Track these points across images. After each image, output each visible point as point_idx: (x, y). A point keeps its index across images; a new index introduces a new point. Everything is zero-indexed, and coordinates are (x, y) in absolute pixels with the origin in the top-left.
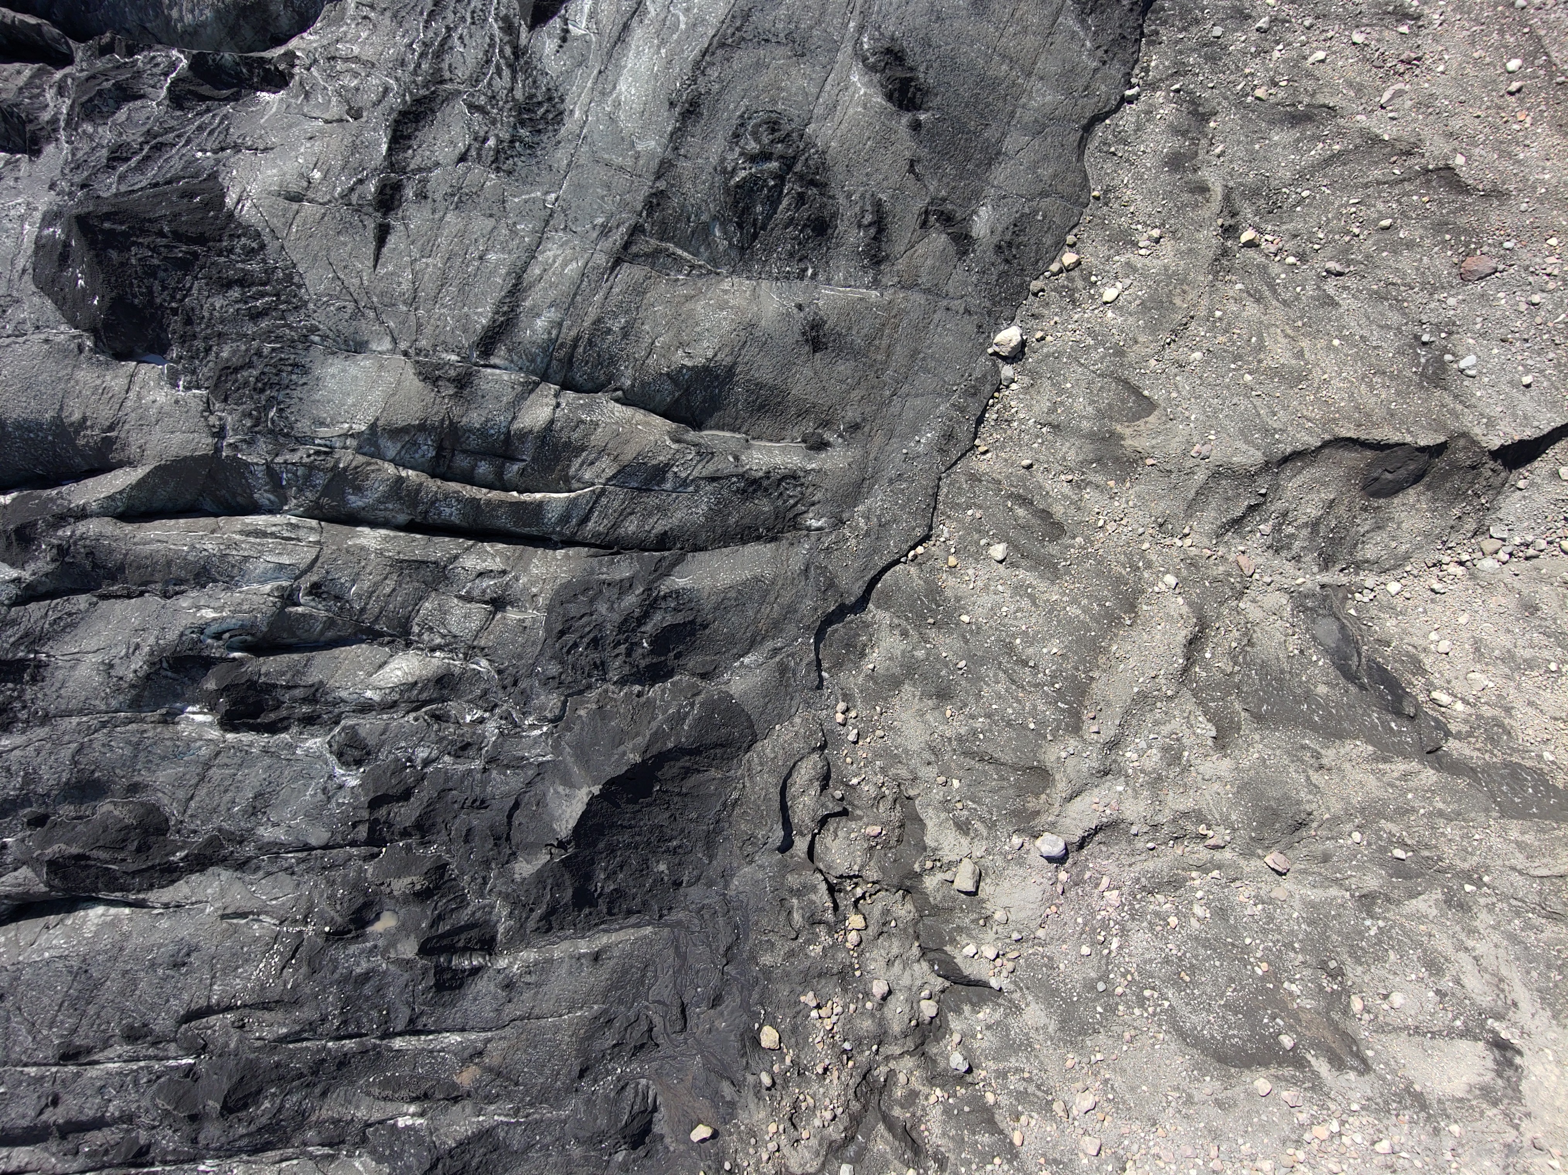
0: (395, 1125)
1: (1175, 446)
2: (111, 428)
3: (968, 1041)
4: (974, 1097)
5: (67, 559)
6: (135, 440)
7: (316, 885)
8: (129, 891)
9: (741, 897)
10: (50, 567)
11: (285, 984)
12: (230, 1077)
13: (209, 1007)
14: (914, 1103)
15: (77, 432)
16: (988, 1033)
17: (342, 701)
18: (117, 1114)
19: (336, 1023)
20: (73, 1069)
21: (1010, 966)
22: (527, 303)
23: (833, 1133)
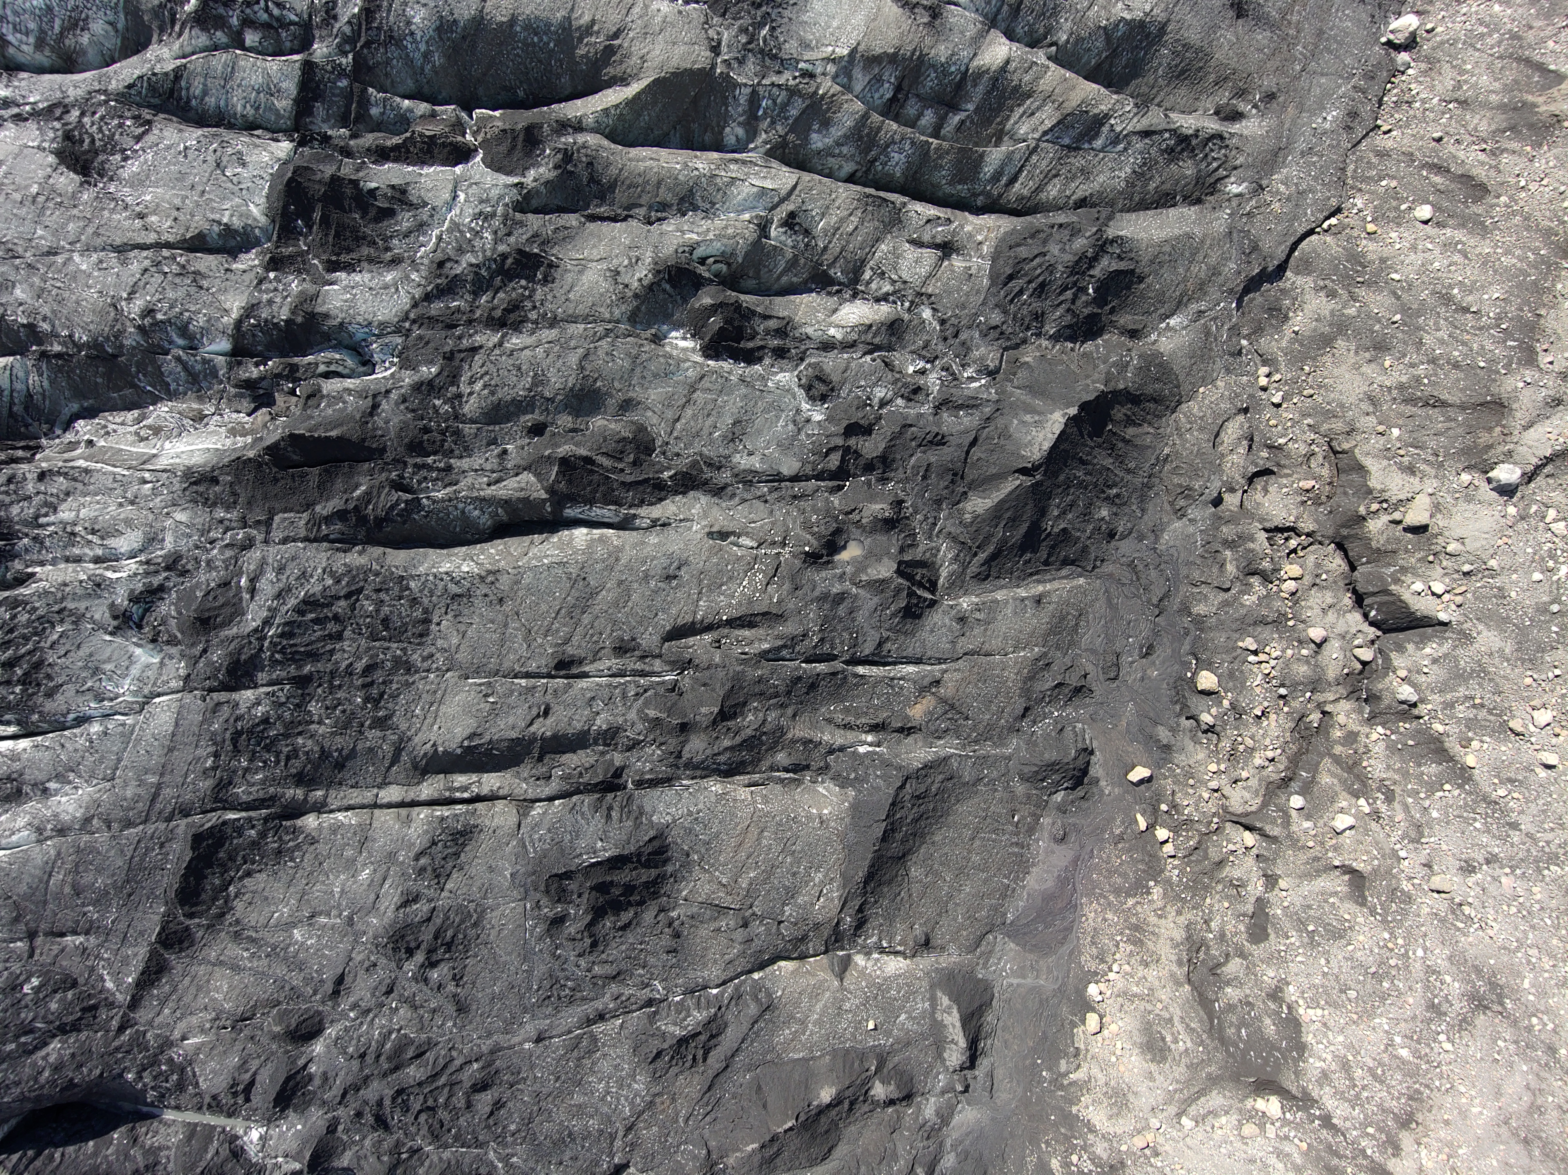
0: (855, 752)
2: (616, 35)
3: (1414, 674)
4: (1418, 732)
5: (570, 167)
6: (638, 49)
7: (788, 512)
8: (621, 505)
9: (1173, 551)
10: (554, 174)
11: (771, 598)
12: (722, 687)
13: (693, 623)
14: (1355, 741)
15: (582, 39)
16: (1435, 667)
17: (810, 336)
18: (604, 727)
19: (815, 639)
21: (1459, 599)
23: (1273, 773)
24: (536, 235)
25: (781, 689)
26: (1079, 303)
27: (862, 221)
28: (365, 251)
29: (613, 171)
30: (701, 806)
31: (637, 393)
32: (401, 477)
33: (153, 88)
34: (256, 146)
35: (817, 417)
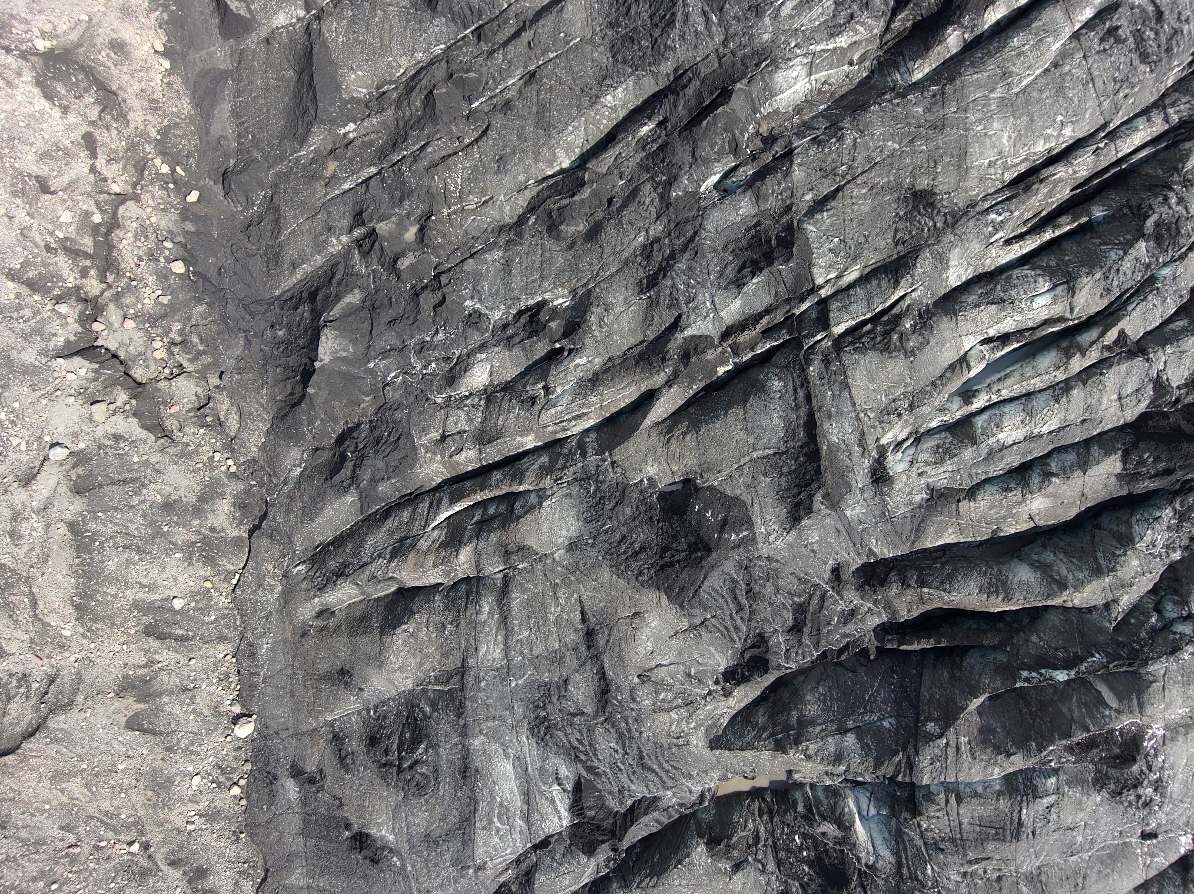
0: (355, 122)
1: (100, 710)
2: (669, 439)
3: (63, 322)
4: (47, 291)
5: (662, 355)
6: (655, 438)
8: (548, 186)
9: (234, 335)
11: (439, 178)
12: (440, 111)
13: (478, 142)
14: (81, 272)
15: (688, 428)
16: (53, 331)
17: (495, 345)
19: (404, 167)
20: (532, 68)
21: (56, 375)
22: (496, 616)
23: (118, 233)
24: (658, 304)
25: (410, 132)
26: (353, 446)
27: (496, 425)
28: (744, 243)
29: (638, 370)
30: (422, 39)
31: (569, 255)
32: (666, 128)
33: (907, 266)
34: (831, 266)
35: (468, 303)
